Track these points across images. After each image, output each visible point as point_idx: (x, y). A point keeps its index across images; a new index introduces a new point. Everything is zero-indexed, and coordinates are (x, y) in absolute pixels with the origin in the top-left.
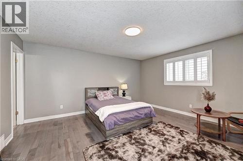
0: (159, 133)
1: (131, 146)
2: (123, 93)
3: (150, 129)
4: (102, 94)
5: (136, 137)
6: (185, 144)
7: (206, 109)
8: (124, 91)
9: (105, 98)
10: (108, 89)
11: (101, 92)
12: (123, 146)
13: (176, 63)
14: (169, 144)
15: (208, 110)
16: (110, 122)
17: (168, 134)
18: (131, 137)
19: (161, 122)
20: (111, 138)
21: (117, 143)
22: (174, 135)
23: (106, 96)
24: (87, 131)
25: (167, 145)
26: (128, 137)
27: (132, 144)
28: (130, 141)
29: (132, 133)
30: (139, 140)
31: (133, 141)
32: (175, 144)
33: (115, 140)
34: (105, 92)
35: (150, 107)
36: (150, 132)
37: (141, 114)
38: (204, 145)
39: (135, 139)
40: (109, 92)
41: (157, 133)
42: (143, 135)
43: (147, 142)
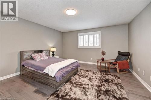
0: (85, 76)
1: (76, 88)
2: (52, 54)
3: (78, 75)
4: (38, 56)
5: (75, 82)
6: (99, 78)
7: (102, 59)
8: (53, 53)
9: (41, 58)
10: (41, 51)
11: (37, 54)
12: (71, 90)
13: (85, 36)
14: (93, 80)
15: (103, 60)
16: (60, 76)
17: (89, 75)
18: (71, 83)
19: (82, 70)
20: (59, 88)
21: (65, 89)
22: (92, 75)
23: (41, 57)
24: (34, 89)
25: (93, 81)
26: (70, 83)
27: (76, 87)
28: (73, 85)
29: (70, 80)
30: (78, 83)
31: (75, 85)
32: (95, 80)
33: (63, 88)
34: (40, 54)
35: (77, 62)
36: (80, 77)
37: (74, 67)
38: (105, 76)
39: (75, 83)
40: (44, 54)
41: (84, 76)
42: (78, 80)
43: (83, 83)
